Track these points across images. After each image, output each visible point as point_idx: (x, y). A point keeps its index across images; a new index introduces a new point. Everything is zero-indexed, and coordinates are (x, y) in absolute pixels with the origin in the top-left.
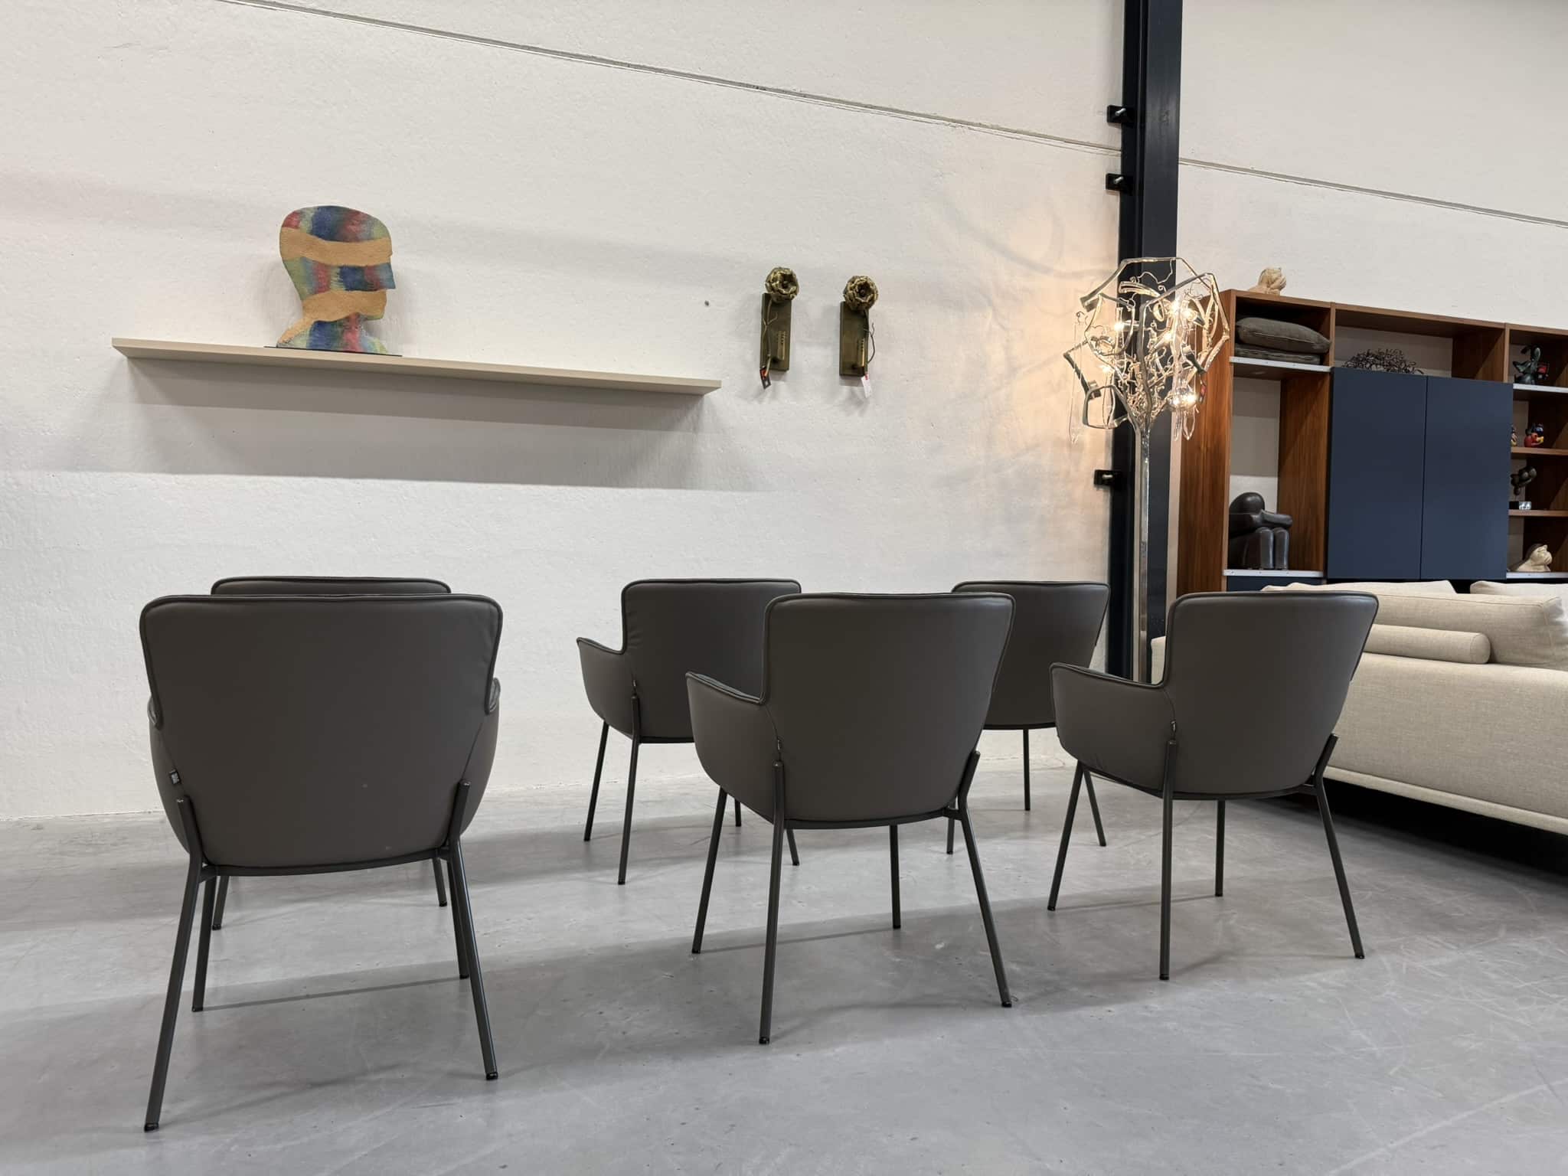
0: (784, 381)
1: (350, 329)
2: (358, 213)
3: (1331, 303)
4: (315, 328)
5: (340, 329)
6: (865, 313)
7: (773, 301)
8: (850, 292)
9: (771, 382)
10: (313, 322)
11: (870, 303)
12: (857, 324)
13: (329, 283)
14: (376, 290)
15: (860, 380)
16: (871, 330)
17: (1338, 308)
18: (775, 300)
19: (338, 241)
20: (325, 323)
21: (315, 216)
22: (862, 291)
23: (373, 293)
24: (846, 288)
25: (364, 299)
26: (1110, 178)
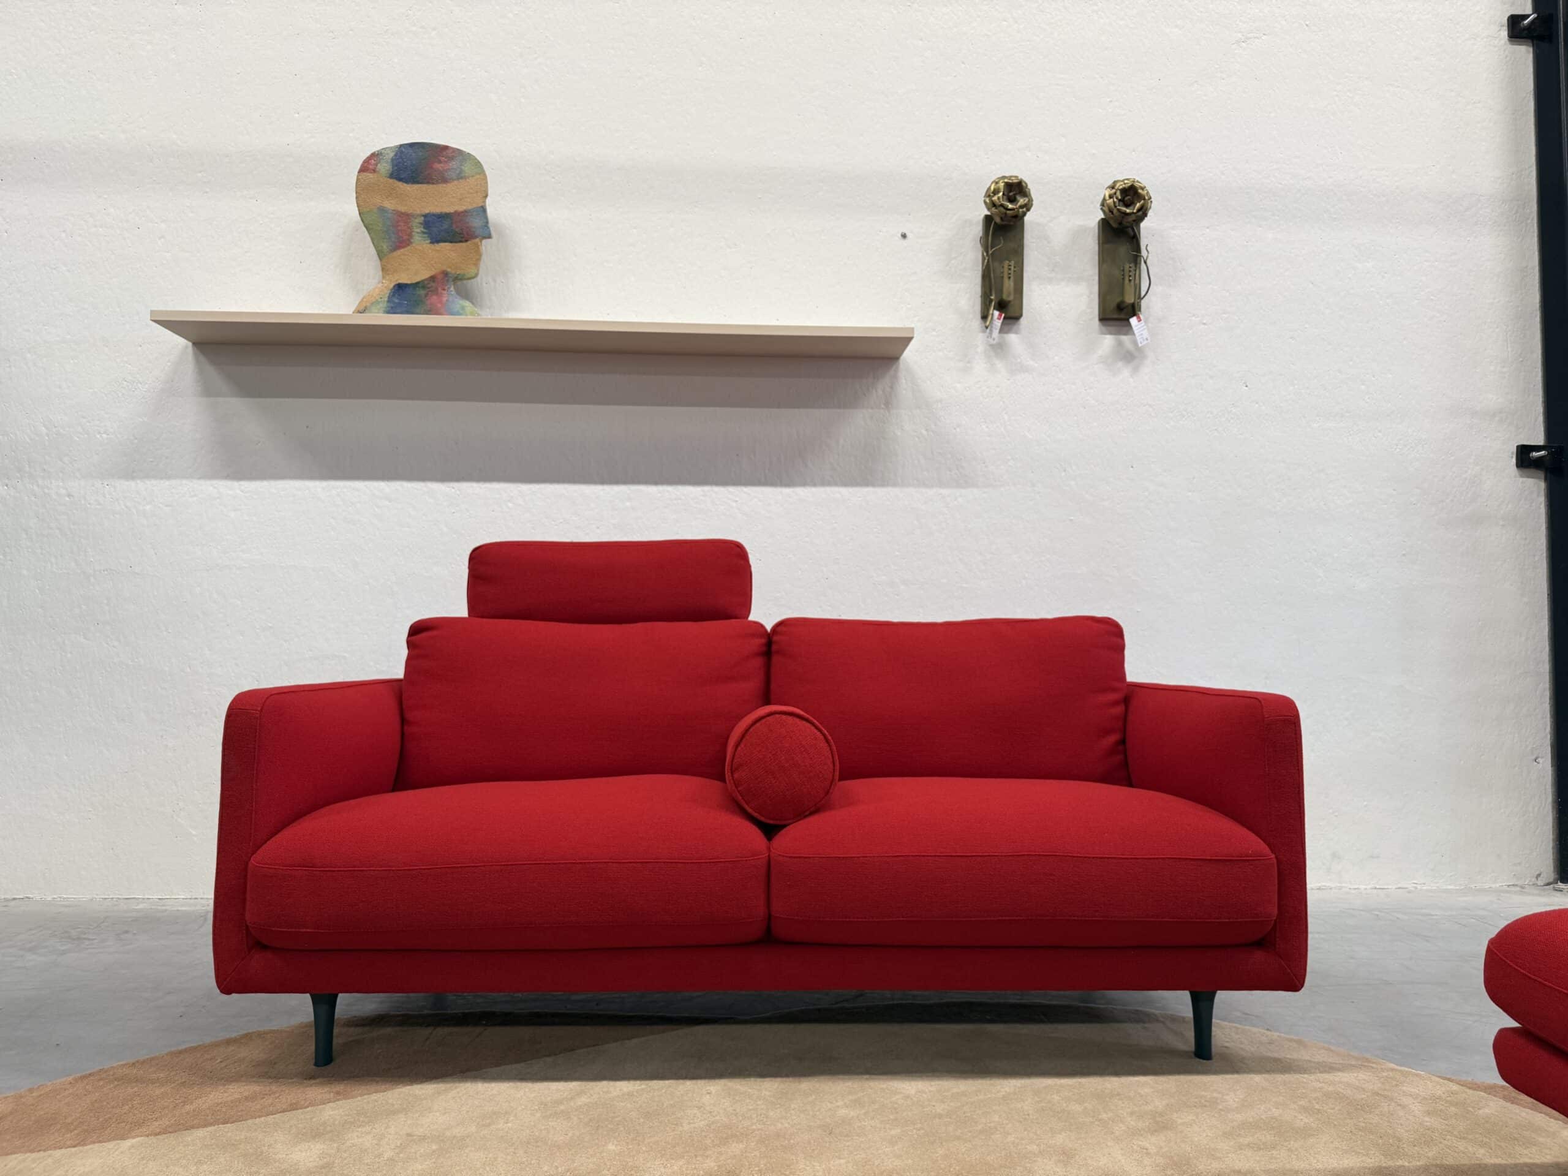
0: (1016, 333)
1: (435, 292)
2: (446, 148)
4: (394, 295)
5: (422, 292)
6: (1134, 231)
7: (995, 223)
8: (1112, 200)
10: (392, 286)
11: (1140, 213)
12: (1123, 249)
13: (410, 235)
14: (466, 241)
15: (1129, 325)
16: (1144, 253)
18: (998, 220)
19: (421, 183)
20: (406, 285)
21: (396, 155)
22: (1129, 198)
23: (464, 244)
24: (1105, 196)
25: (452, 253)
26: (1515, 20)
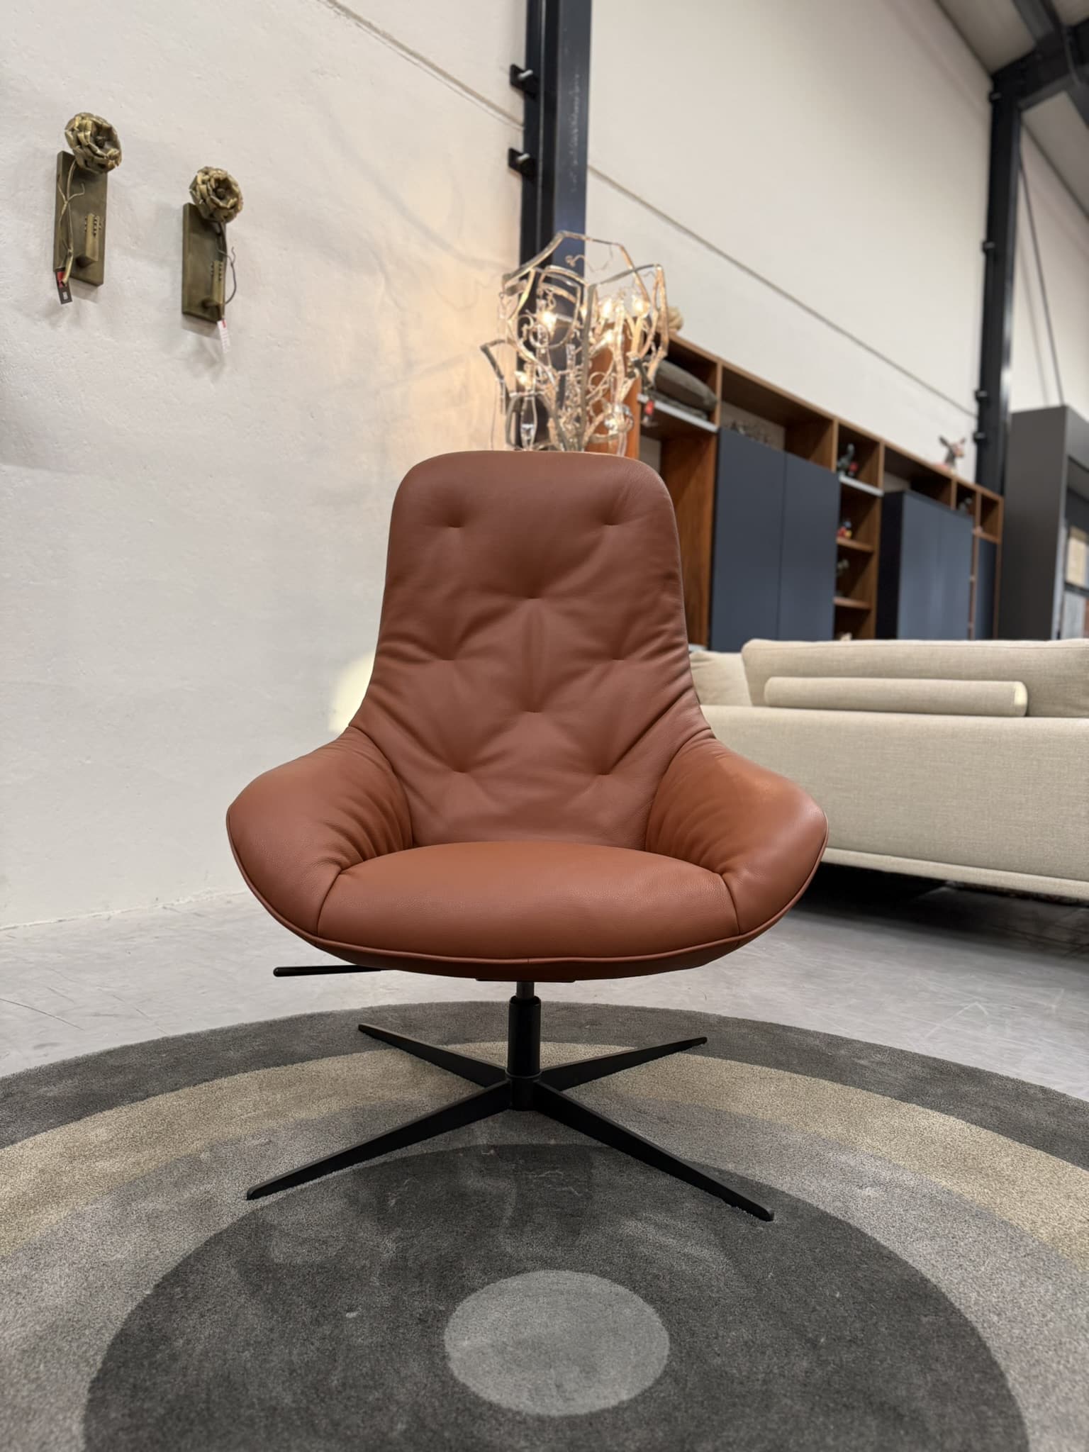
0: (94, 300)
3: (719, 358)
6: (220, 226)
7: (76, 163)
8: (203, 187)
9: (73, 297)
11: (232, 211)
12: (209, 244)
15: (215, 328)
16: (230, 254)
17: (726, 365)
18: (81, 163)
22: (220, 190)
24: (195, 181)
26: (513, 154)
